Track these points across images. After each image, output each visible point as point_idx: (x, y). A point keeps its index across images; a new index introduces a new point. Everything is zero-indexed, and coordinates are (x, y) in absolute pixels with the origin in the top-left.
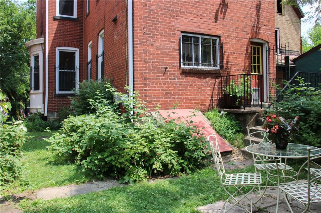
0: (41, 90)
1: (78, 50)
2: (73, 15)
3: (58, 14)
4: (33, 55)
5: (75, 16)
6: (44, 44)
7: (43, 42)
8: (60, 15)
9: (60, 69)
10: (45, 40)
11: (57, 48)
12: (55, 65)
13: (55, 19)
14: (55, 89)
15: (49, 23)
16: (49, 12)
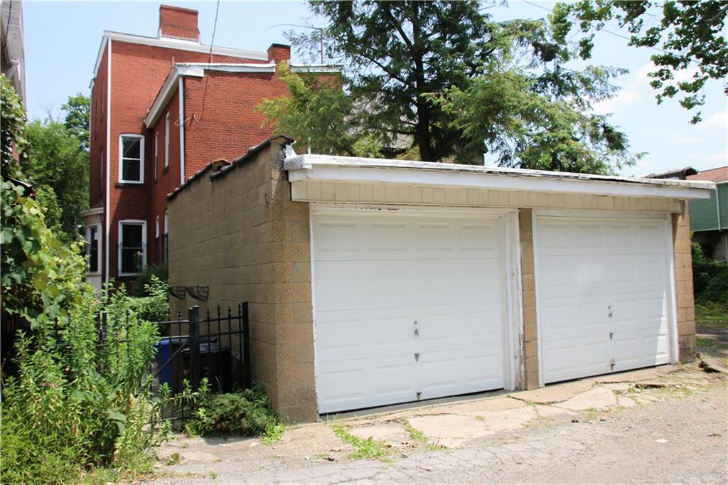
0: (100, 271)
1: (145, 222)
2: (139, 180)
3: (121, 181)
4: (90, 227)
5: (142, 181)
6: (105, 214)
7: (102, 212)
8: (123, 182)
9: (123, 246)
10: (105, 210)
11: (120, 222)
12: (117, 242)
13: (117, 186)
14: (117, 271)
15: (111, 192)
16: (111, 179)
